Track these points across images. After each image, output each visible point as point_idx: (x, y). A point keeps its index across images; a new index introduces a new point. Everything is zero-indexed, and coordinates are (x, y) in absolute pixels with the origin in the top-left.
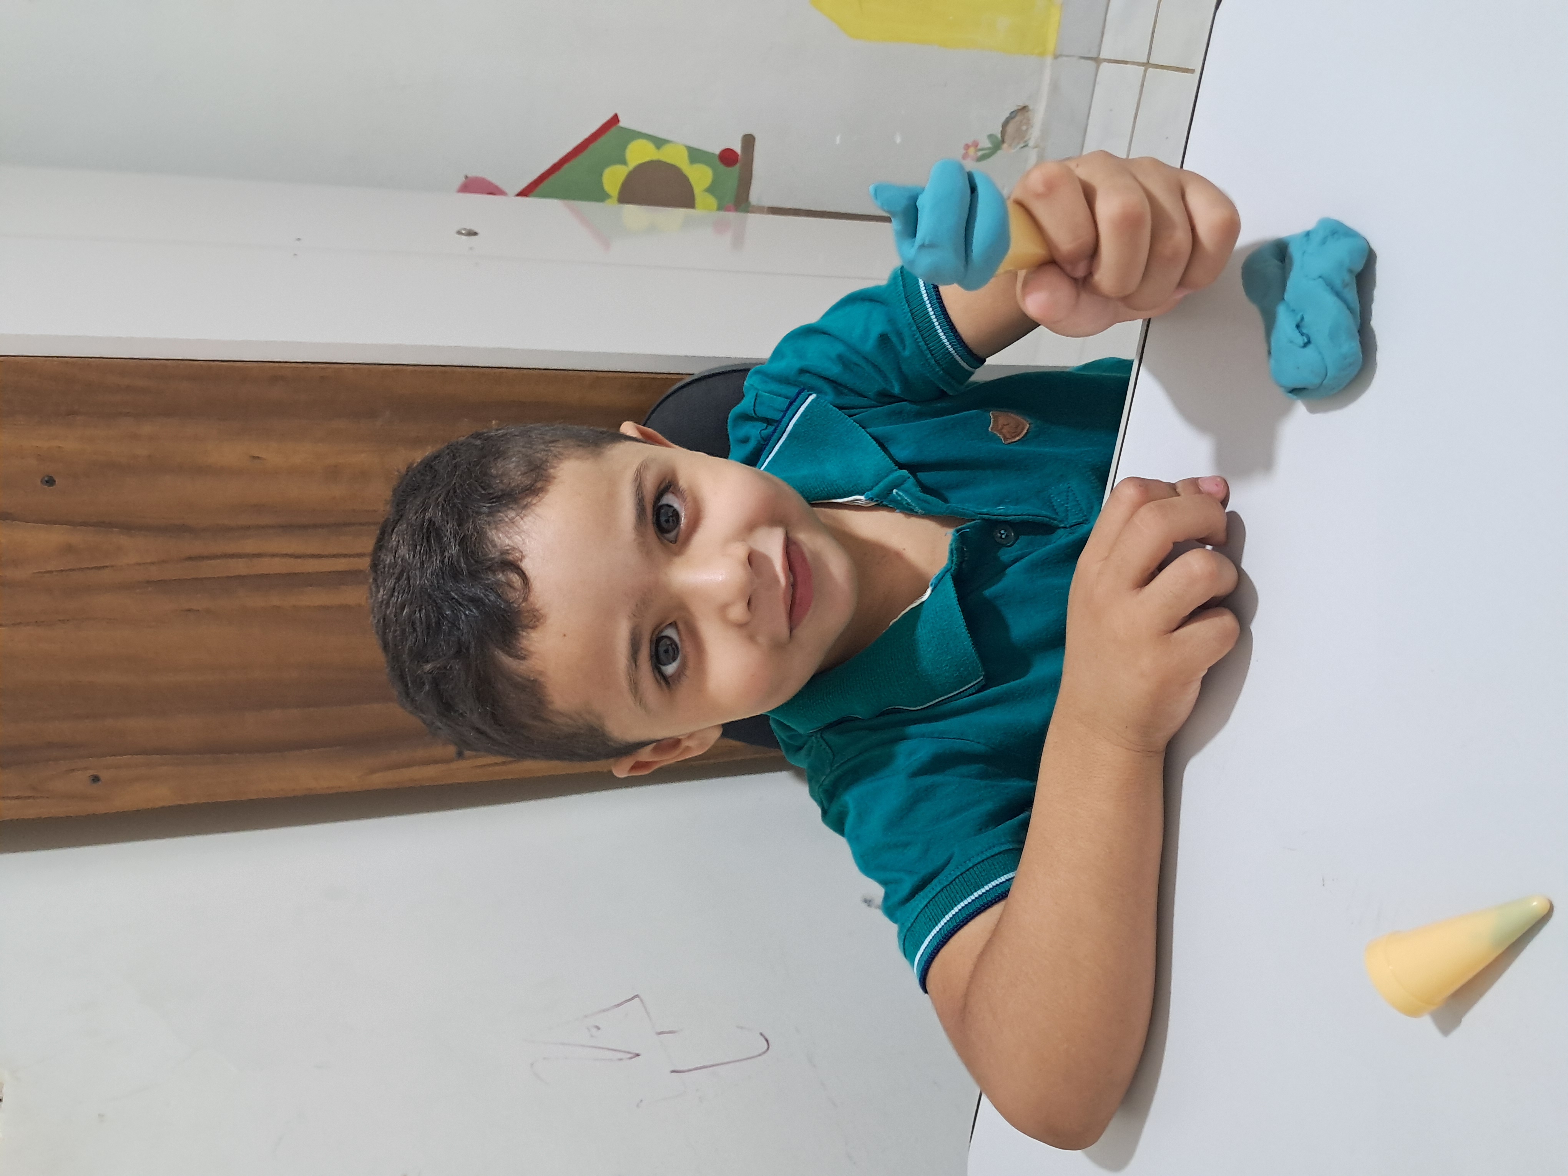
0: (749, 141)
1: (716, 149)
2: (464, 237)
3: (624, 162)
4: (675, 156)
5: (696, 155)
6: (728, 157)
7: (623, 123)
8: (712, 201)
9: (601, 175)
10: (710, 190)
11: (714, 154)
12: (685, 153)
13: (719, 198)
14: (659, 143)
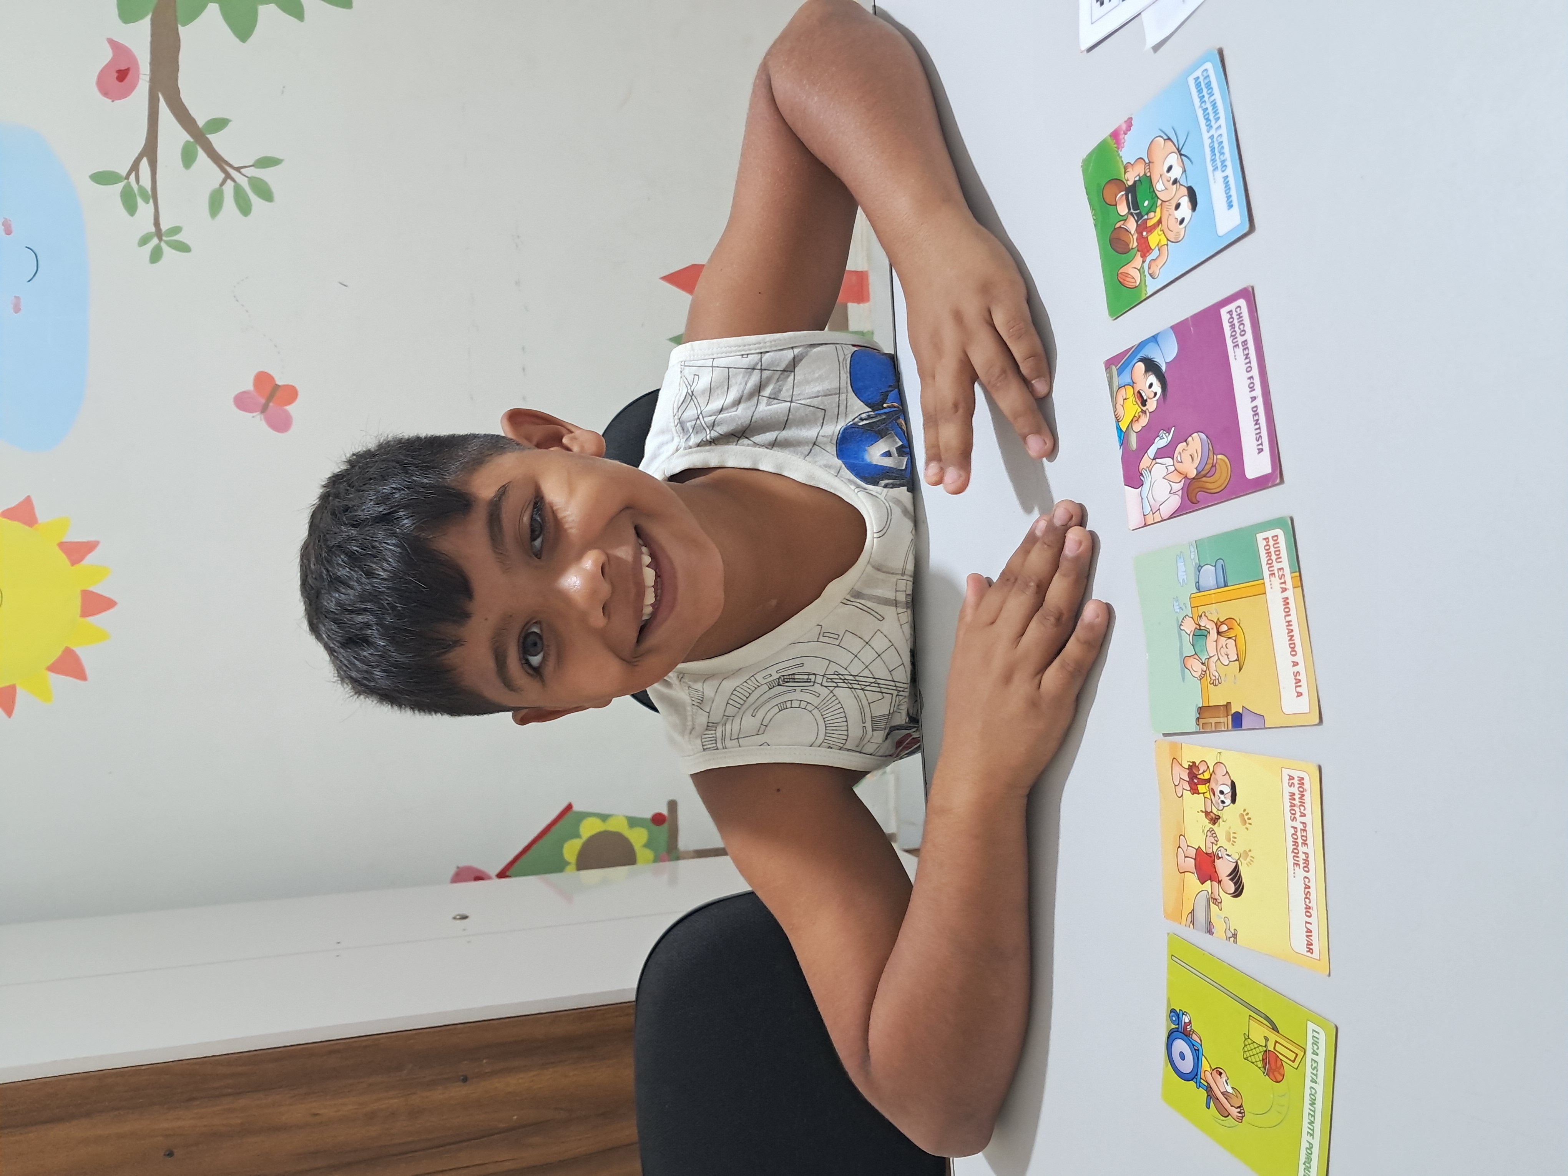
0: (673, 805)
1: (649, 815)
2: (458, 921)
3: (578, 836)
4: (618, 825)
5: (633, 822)
6: (658, 819)
7: (576, 808)
8: (649, 854)
9: (562, 847)
10: (647, 845)
11: (647, 819)
12: (625, 822)
13: (655, 851)
14: (604, 817)
